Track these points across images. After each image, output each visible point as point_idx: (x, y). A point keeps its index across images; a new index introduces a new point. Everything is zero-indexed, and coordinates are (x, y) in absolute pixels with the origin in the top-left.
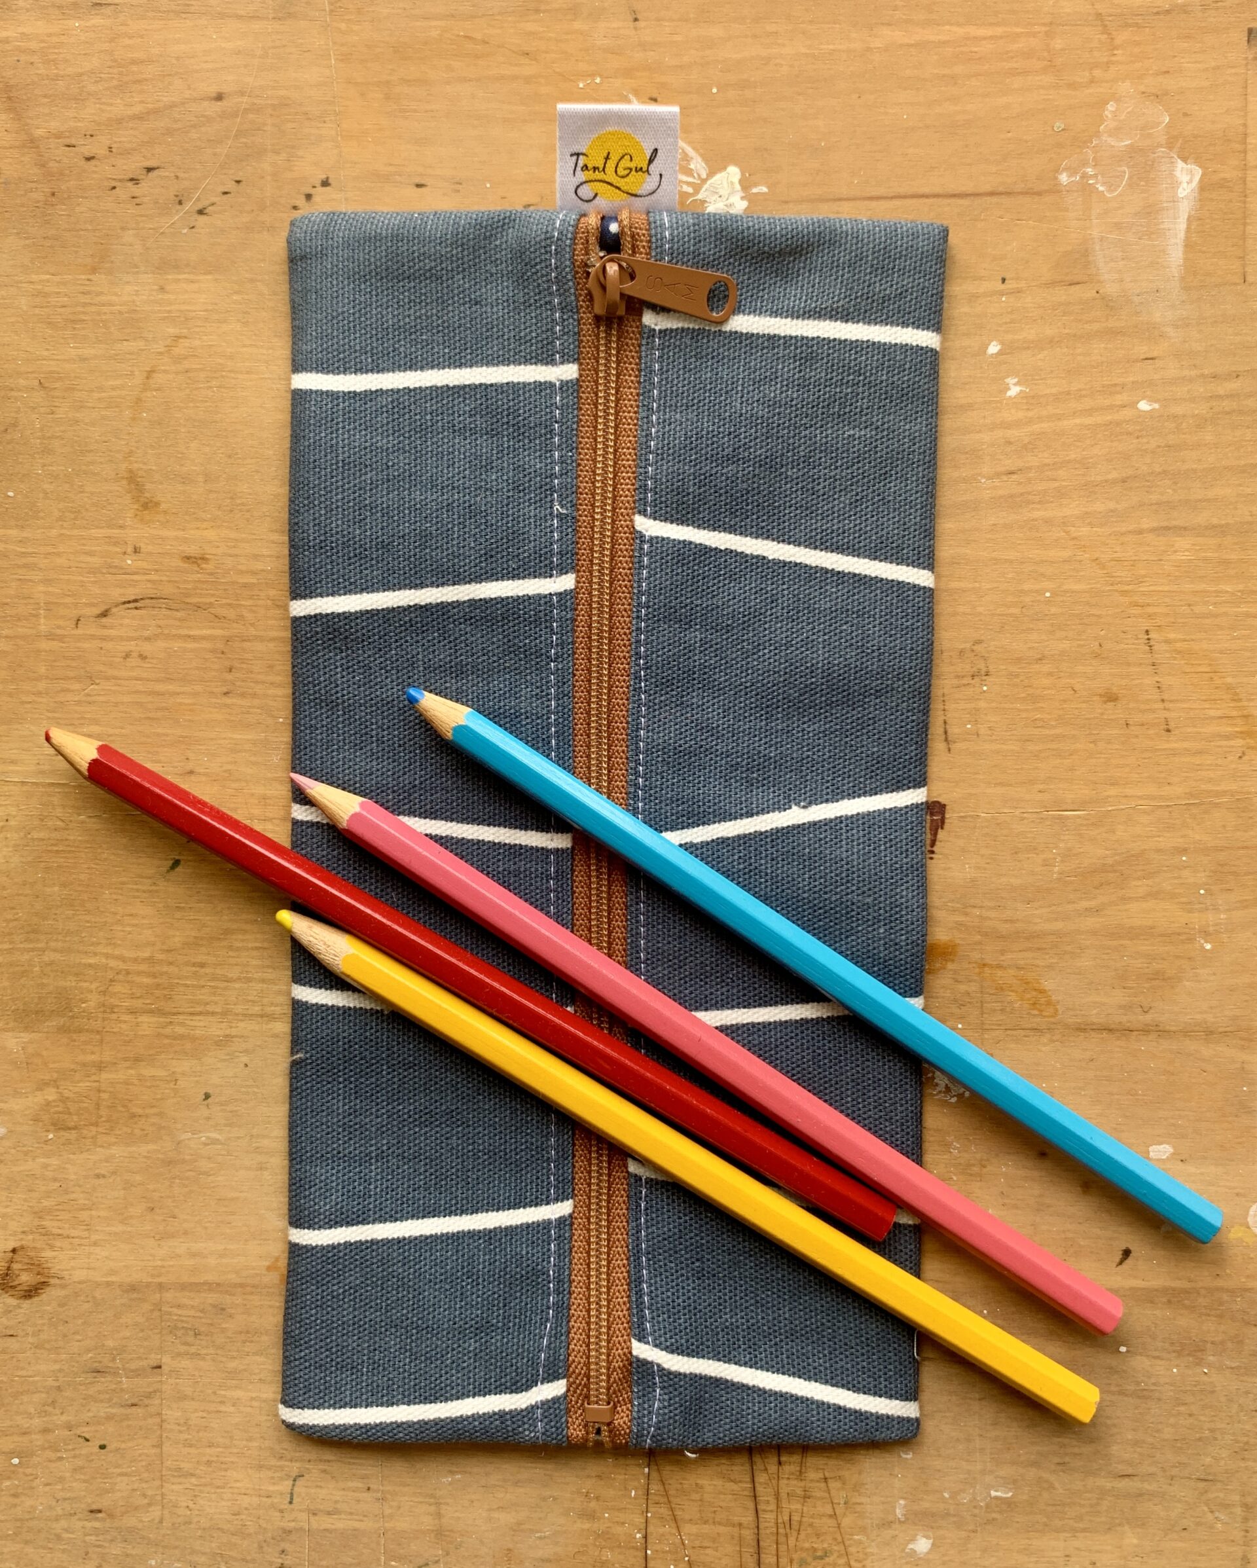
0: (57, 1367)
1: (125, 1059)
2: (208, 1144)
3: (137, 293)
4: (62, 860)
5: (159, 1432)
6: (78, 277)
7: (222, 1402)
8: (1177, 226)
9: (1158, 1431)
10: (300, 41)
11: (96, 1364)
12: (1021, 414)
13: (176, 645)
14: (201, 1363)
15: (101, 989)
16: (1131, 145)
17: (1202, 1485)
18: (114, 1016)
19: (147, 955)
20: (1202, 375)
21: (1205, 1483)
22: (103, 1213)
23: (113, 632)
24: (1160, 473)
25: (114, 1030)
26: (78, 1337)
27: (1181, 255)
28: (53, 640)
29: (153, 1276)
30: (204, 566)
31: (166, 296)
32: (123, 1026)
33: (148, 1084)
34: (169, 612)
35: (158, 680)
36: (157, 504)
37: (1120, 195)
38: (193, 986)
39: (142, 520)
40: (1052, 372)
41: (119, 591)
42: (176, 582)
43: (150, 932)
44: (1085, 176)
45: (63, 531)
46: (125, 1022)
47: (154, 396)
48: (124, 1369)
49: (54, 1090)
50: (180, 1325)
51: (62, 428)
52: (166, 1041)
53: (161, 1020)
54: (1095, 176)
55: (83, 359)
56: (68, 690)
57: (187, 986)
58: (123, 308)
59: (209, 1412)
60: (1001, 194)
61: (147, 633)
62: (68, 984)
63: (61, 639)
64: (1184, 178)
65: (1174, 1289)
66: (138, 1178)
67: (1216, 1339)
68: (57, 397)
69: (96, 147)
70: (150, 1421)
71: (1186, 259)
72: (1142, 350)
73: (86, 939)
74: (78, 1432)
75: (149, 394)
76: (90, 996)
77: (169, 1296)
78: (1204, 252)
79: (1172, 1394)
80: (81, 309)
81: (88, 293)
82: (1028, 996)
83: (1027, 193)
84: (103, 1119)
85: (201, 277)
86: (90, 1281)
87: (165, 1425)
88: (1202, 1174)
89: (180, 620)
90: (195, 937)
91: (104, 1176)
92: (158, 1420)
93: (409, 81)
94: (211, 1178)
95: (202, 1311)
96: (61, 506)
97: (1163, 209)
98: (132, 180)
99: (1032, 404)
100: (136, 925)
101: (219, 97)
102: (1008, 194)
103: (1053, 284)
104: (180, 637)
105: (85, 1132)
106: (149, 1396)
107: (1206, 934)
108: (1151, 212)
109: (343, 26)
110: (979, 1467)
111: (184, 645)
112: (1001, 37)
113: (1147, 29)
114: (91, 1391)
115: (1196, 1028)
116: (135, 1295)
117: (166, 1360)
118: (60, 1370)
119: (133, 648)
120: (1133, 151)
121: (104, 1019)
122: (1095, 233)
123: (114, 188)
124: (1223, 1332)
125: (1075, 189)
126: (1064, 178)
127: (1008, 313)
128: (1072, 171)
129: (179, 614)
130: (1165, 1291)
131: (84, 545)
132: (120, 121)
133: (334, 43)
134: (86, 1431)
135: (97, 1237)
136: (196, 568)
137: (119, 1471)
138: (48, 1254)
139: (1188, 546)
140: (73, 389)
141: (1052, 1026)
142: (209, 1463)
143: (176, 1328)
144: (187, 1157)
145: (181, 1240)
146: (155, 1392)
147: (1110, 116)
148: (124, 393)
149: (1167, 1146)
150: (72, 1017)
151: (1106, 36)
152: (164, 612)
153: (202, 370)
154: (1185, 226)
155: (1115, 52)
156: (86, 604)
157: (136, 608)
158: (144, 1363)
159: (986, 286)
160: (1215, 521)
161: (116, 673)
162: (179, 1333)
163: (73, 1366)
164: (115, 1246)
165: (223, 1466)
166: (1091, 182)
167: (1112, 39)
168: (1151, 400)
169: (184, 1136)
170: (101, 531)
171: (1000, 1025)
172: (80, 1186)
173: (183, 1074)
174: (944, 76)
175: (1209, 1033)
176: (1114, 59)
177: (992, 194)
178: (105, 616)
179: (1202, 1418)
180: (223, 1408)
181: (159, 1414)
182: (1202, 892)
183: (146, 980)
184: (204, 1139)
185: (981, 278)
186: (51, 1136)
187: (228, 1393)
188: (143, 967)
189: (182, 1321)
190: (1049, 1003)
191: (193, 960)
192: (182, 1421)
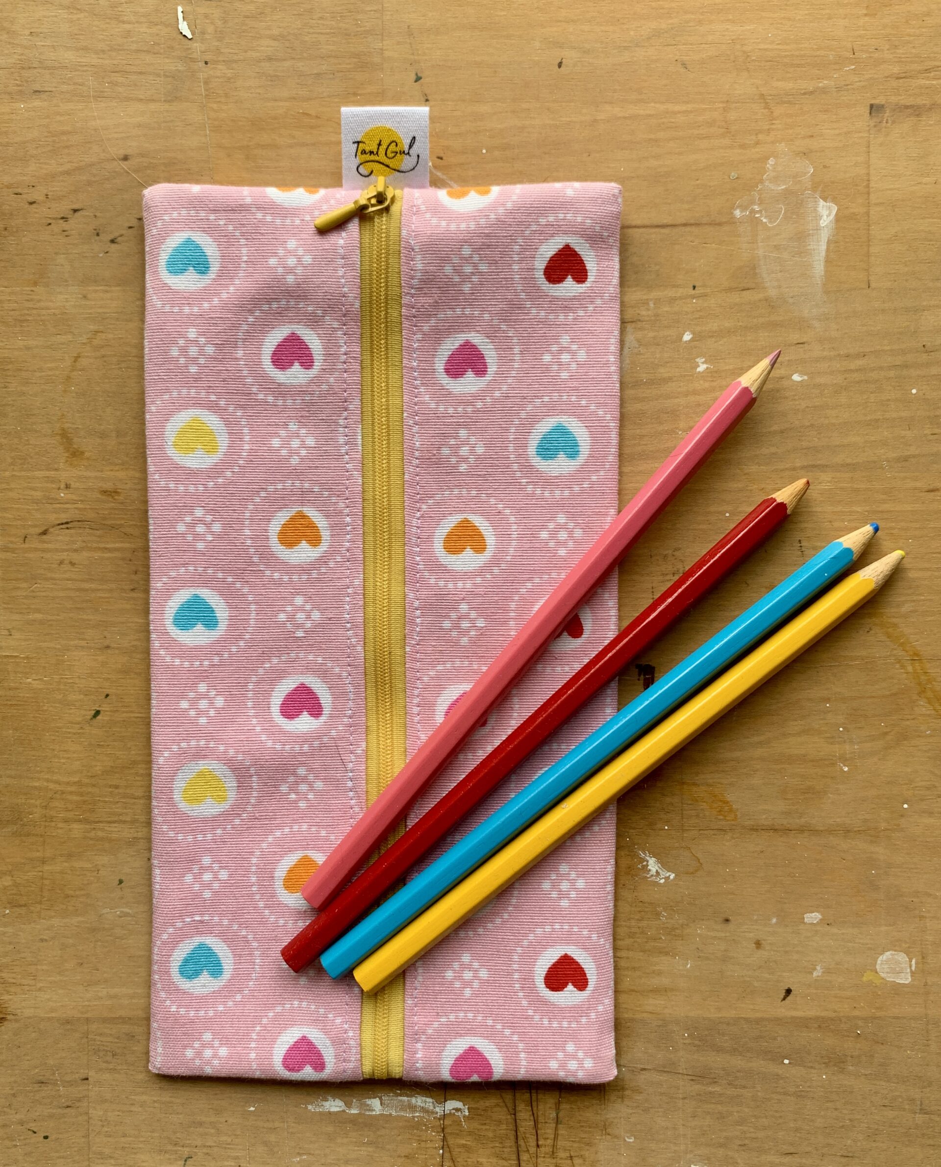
0: (13, 1079)
1: (61, 855)
2: (121, 917)
3: (67, 300)
4: (15, 711)
5: (87, 1127)
6: (24, 289)
7: (132, 1104)
8: (820, 247)
9: (812, 1121)
10: (184, 117)
11: (41, 1078)
12: (707, 385)
13: (97, 555)
14: (116, 1075)
15: (44, 804)
16: (786, 189)
17: (843, 1160)
18: (53, 824)
19: (76, 780)
20: (839, 355)
21: (847, 1159)
22: (44, 967)
23: (50, 546)
24: (808, 427)
25: (53, 834)
26: (28, 1058)
27: (822, 268)
28: (7, 551)
29: (82, 1013)
30: (116, 497)
31: (88, 303)
32: (60, 831)
33: (78, 873)
34: (91, 531)
35: (82, 581)
36: (82, 453)
37: (778, 225)
38: (110, 802)
39: (71, 464)
40: (729, 353)
41: (55, 516)
42: (96, 509)
43: (78, 763)
44: (753, 212)
45: (14, 473)
46: (61, 828)
47: (80, 375)
48: (61, 1081)
49: (9, 878)
50: (102, 1048)
51: (13, 398)
52: (91, 842)
53: (87, 826)
54: (760, 212)
55: (28, 348)
56: (18, 588)
57: (105, 802)
58: (57, 312)
59: (123, 1112)
60: (691, 225)
61: (75, 546)
62: (19, 801)
63: (13, 551)
64: (825, 213)
65: (823, 1018)
66: (71, 941)
67: (854, 1054)
68: (10, 376)
69: (37, 195)
70: (80, 1118)
71: (826, 271)
72: (795, 337)
73: (32, 768)
74: (28, 1127)
75: (75, 373)
76: (35, 810)
77: (94, 1027)
78: (840, 266)
79: (822, 1094)
80: (26, 312)
81: (32, 300)
82: (715, 805)
83: (710, 224)
84: (45, 899)
85: (113, 288)
86: (36, 1017)
87: (91, 1121)
88: (843, 934)
89: (99, 537)
90: (112, 767)
91: (46, 940)
92: (86, 1118)
93: (263, 146)
94: (123, 941)
95: (118, 1038)
96: (13, 454)
97: (809, 235)
98: (63, 218)
99: (715, 377)
100: (68, 758)
101: (126, 158)
102: (697, 225)
103: (730, 290)
104: (99, 549)
105: (32, 908)
106: (79, 1100)
107: (844, 760)
108: (801, 238)
109: (215, 106)
110: (682, 1147)
111: (103, 555)
112: (691, 112)
113: (797, 105)
114: (37, 1098)
115: (837, 829)
116: (69, 1027)
117: (92, 1074)
118: (15, 1082)
119: (65, 557)
120: (788, 193)
121: (45, 827)
122: (760, 252)
123: (50, 224)
124: (860, 1049)
125: (745, 220)
126: (738, 213)
127: (698, 311)
128: (743, 208)
129: (98, 533)
130: (816, 1018)
131: (29, 483)
132: (53, 176)
133: (209, 119)
134: (33, 1126)
135: (41, 985)
136: (110, 499)
137: (57, 1155)
138: (6, 997)
139: (829, 479)
140: (21, 370)
141: (734, 827)
142: (123, 1148)
143: (99, 1050)
144: (107, 926)
145: (102, 986)
146: (84, 1097)
147: (770, 168)
148: (57, 373)
149: (817, 914)
150: (23, 825)
151: (767, 110)
152: (87, 530)
153: (115, 355)
154: (825, 247)
155: (774, 122)
156: (30, 526)
157: (67, 528)
158: (77, 1076)
159: (680, 292)
160: (849, 461)
161: (53, 575)
162: (101, 1054)
163: (24, 1079)
164: (54, 991)
165: (134, 1151)
166: (757, 216)
167: (772, 112)
168: (802, 373)
169: (105, 911)
170: (42, 472)
171: (695, 827)
172: (29, 948)
173: (103, 866)
174: (650, 139)
175: (847, 832)
176: (773, 127)
177: (685, 225)
178: (45, 534)
179: (845, 1112)
180: (133, 1108)
181: (87, 1113)
182: (841, 729)
183: (75, 798)
184: (118, 913)
185: (678, 286)
186: (7, 911)
187: (137, 1098)
188: (73, 789)
189: (103, 1045)
190: (731, 810)
191: (110, 783)
192: (103, 1119)
